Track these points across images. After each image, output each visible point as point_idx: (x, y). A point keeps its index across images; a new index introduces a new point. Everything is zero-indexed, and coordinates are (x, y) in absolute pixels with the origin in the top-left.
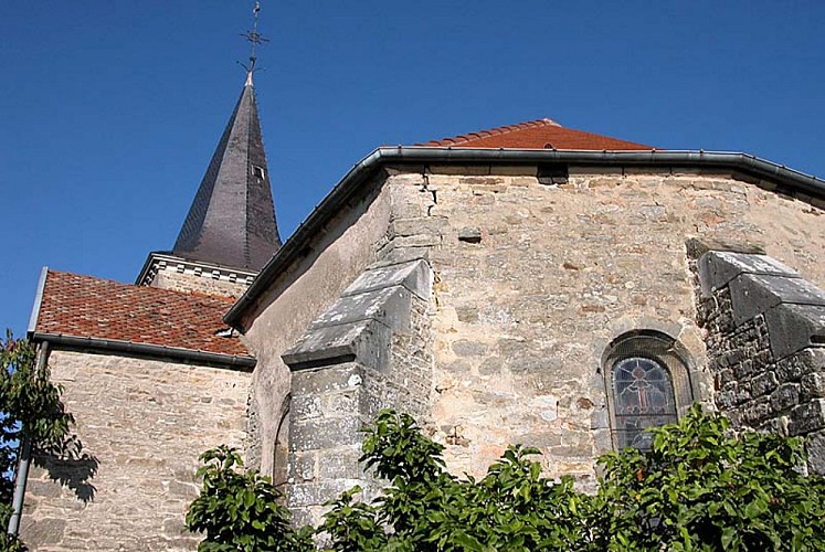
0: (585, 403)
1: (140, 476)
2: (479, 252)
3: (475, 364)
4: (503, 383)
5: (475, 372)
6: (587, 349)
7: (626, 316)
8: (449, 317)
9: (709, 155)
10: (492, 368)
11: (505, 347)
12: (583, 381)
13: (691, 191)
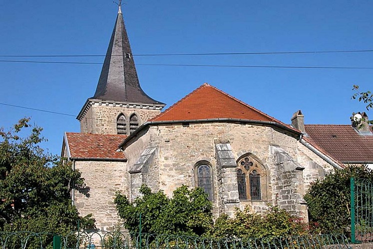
0: (190, 176)
1: (101, 191)
2: (169, 144)
3: (168, 169)
4: (173, 173)
5: (168, 170)
6: (191, 164)
7: (199, 157)
8: (163, 159)
9: (220, 119)
10: (171, 169)
11: (174, 165)
12: (189, 172)
13: (217, 127)
